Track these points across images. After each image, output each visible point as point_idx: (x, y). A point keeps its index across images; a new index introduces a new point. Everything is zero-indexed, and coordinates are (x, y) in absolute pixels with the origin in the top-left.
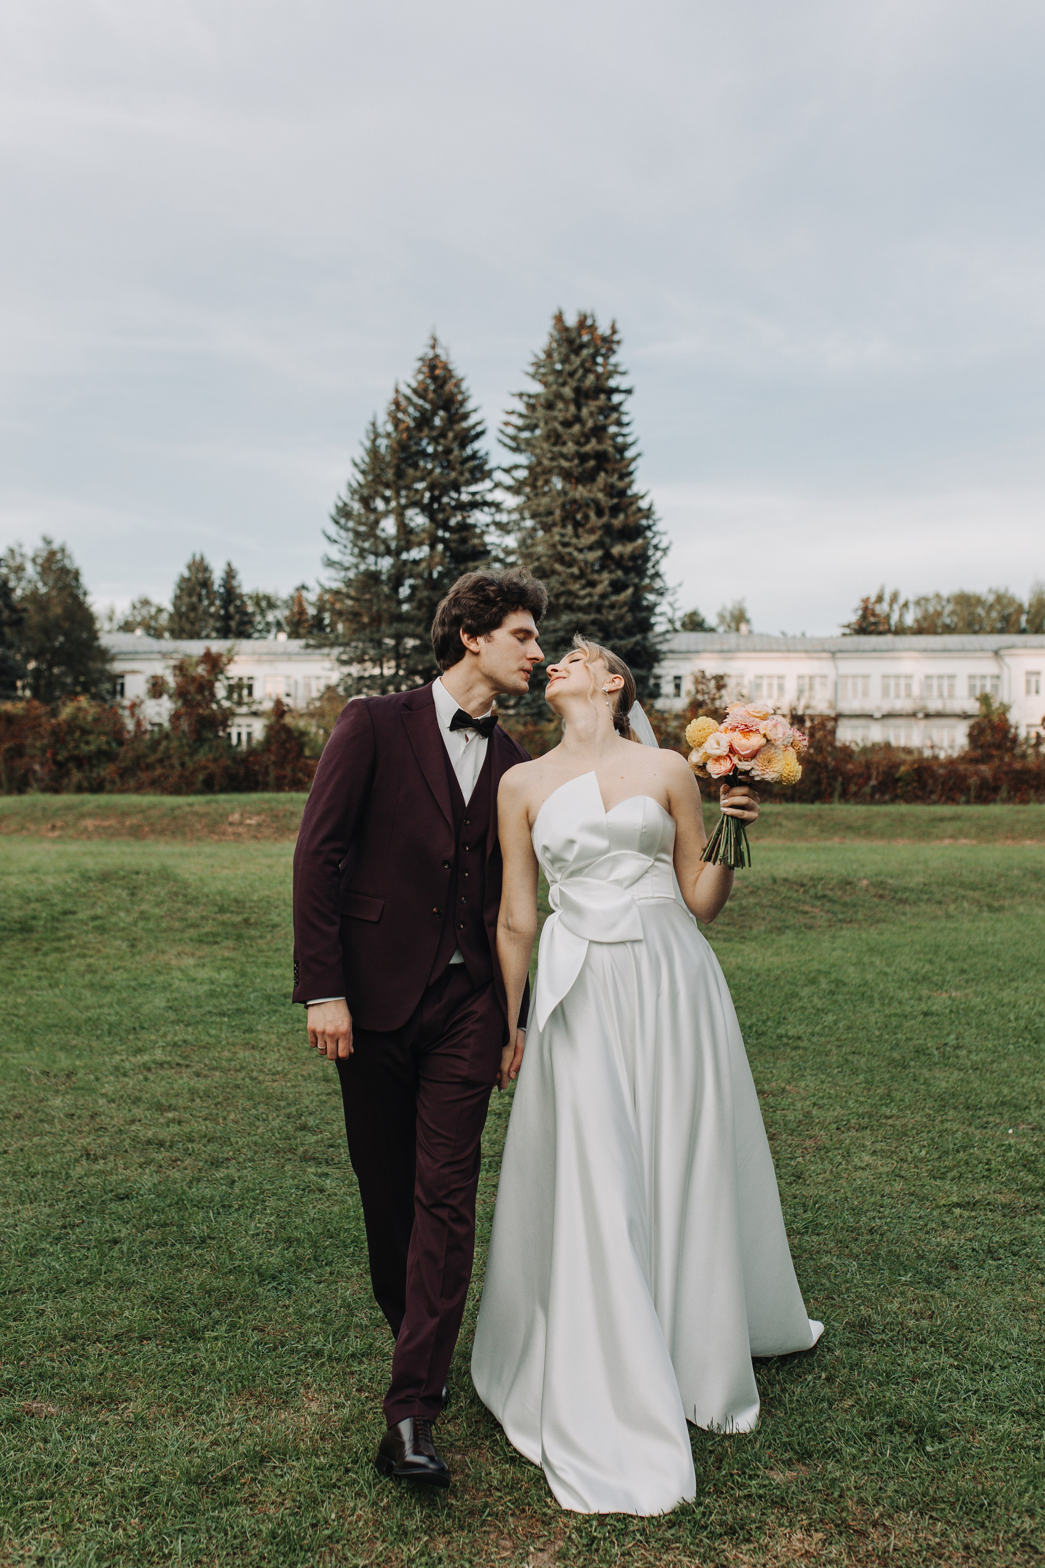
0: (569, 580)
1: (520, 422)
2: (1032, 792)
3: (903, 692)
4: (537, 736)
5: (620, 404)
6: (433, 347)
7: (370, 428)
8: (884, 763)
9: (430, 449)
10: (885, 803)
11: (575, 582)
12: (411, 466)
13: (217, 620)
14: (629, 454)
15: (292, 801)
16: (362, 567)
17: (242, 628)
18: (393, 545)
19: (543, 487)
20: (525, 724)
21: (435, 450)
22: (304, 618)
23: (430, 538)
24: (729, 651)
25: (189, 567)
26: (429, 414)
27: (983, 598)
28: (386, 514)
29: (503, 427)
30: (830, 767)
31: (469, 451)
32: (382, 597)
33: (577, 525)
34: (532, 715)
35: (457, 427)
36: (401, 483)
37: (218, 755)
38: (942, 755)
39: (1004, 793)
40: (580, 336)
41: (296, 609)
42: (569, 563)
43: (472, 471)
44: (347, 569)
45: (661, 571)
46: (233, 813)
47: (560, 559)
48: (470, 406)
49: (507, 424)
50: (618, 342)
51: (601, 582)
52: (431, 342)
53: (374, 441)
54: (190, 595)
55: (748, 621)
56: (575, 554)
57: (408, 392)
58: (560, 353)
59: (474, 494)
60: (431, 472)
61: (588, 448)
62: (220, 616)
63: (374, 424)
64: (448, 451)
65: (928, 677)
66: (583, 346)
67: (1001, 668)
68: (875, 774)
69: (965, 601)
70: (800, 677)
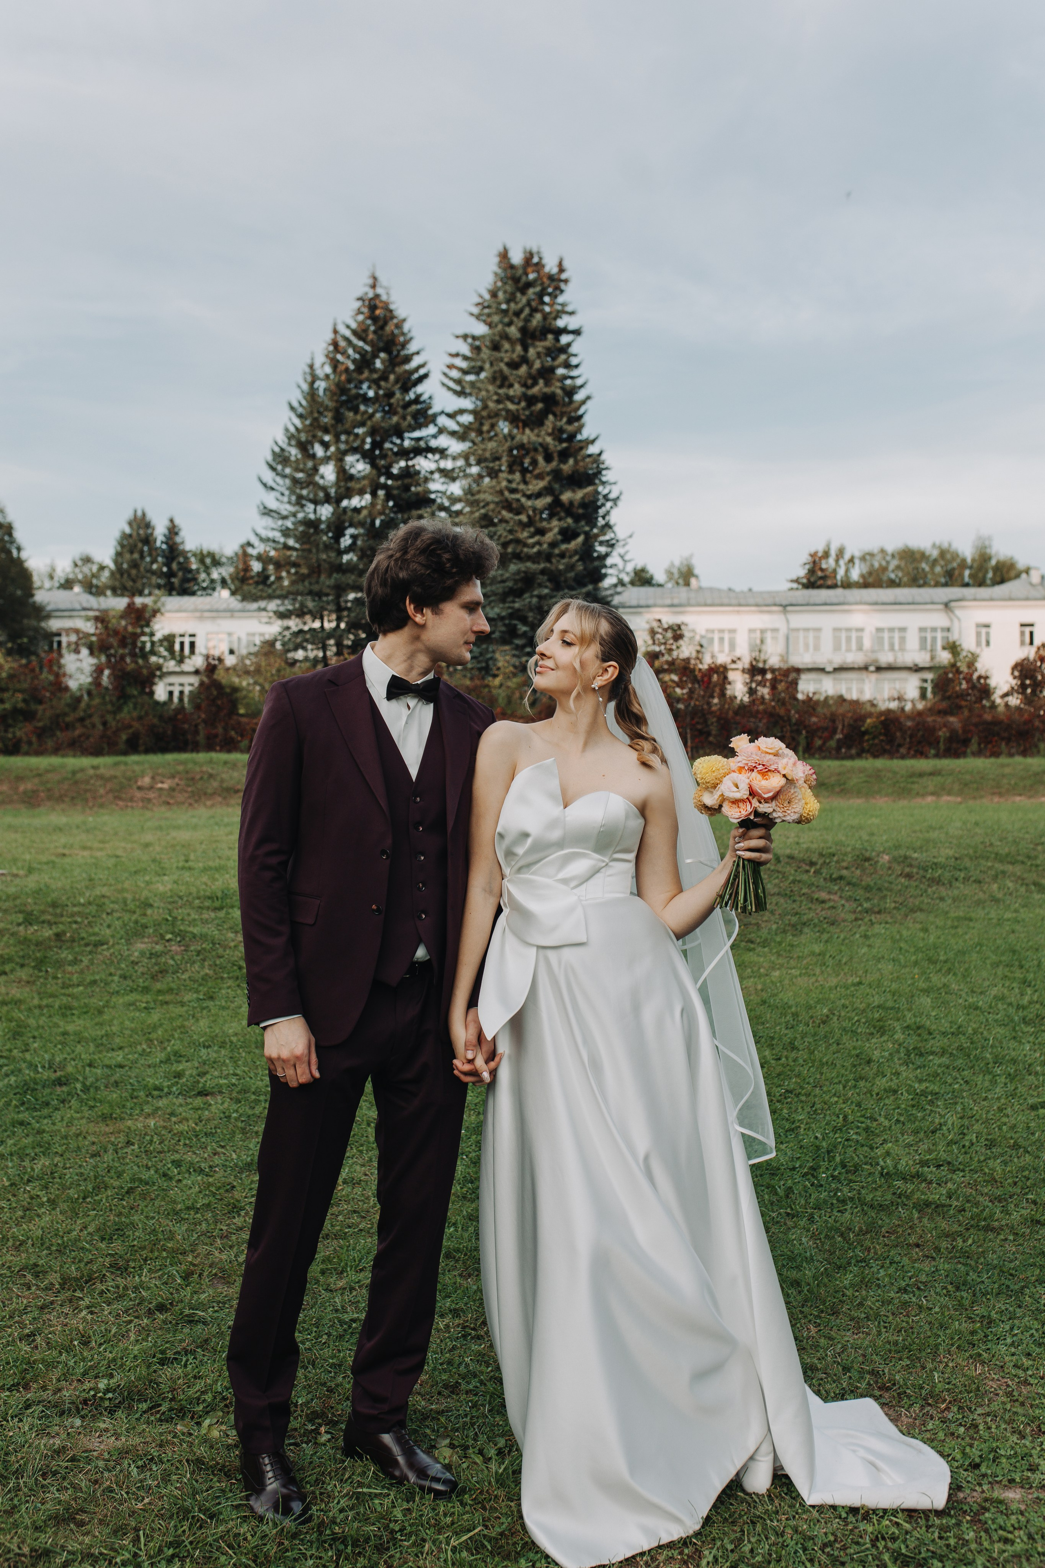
0: (516, 528)
1: (464, 365)
2: (1003, 745)
3: (854, 646)
4: (486, 690)
5: (569, 345)
6: (374, 286)
7: (308, 370)
8: (850, 715)
9: (371, 394)
10: (851, 757)
11: (523, 530)
12: (350, 409)
13: (159, 577)
14: (579, 397)
15: (211, 761)
16: (300, 516)
17: (187, 585)
18: (332, 491)
19: (489, 432)
20: (472, 679)
21: (376, 393)
22: (248, 574)
23: (371, 486)
24: (680, 605)
25: (130, 524)
26: (369, 356)
27: (927, 553)
28: (326, 460)
29: (447, 370)
30: (794, 721)
31: (412, 395)
32: (321, 546)
33: (524, 471)
34: (480, 669)
35: (399, 370)
36: (340, 428)
37: (143, 713)
38: (908, 707)
39: (974, 746)
40: (527, 274)
41: (241, 566)
42: (518, 509)
43: (415, 416)
44: (285, 518)
45: (612, 523)
46: (143, 777)
47: (508, 505)
48: (412, 348)
49: (451, 367)
50: (566, 281)
51: (551, 530)
52: (370, 281)
53: (312, 383)
54: (132, 552)
55: (697, 577)
56: (523, 500)
57: (348, 333)
58: (505, 292)
59: (419, 439)
60: (372, 416)
61: (535, 390)
62: (162, 572)
63: (311, 367)
64: (389, 395)
65: (879, 630)
66: (529, 285)
67: (951, 620)
68: (840, 727)
69: (910, 556)
70: (751, 631)
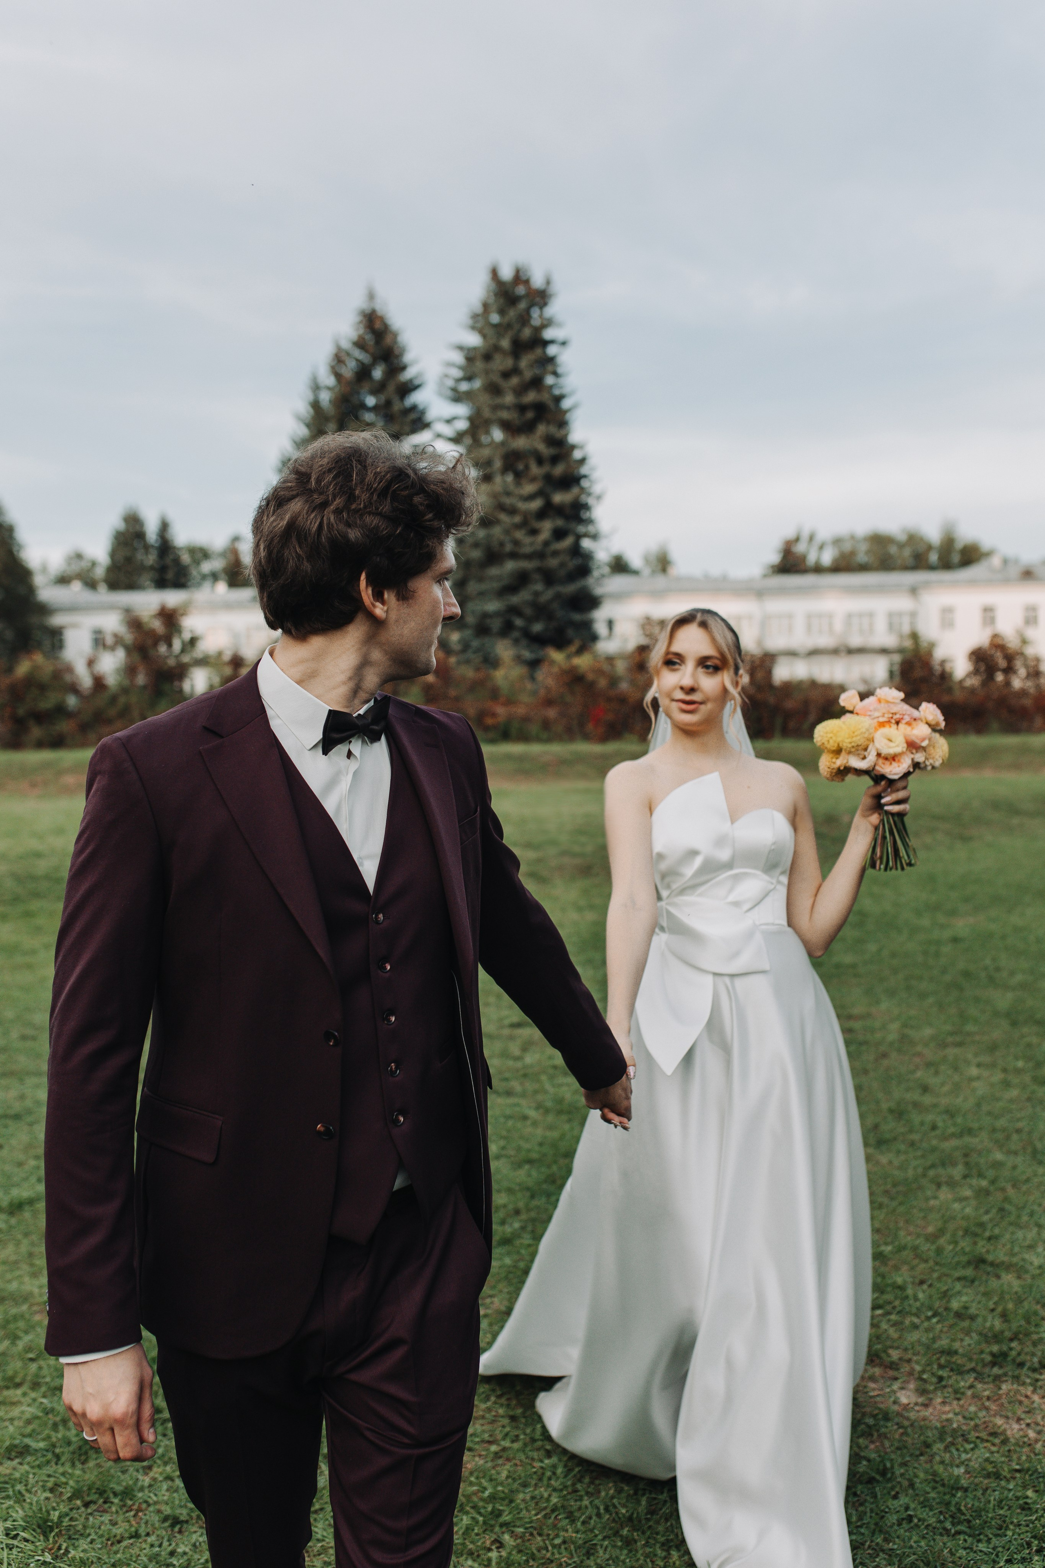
0: (512, 529)
1: (458, 374)
3: (825, 629)
5: (555, 355)
6: (370, 301)
7: (312, 381)
8: (822, 698)
9: (372, 403)
11: (518, 531)
12: (352, 416)
13: (153, 571)
14: (564, 405)
17: (180, 580)
19: (483, 438)
22: (240, 568)
24: (660, 593)
25: (124, 521)
26: (368, 367)
27: (896, 537)
30: (770, 706)
31: (408, 402)
33: (518, 475)
35: (396, 379)
40: (516, 289)
41: (231, 560)
42: (512, 512)
43: (412, 422)
45: (595, 517)
48: (407, 358)
49: (446, 376)
50: (552, 294)
51: (543, 530)
52: (368, 295)
53: (316, 394)
54: (126, 548)
55: (674, 564)
56: (518, 503)
57: (348, 346)
58: (496, 306)
61: (526, 399)
62: (156, 567)
63: (315, 378)
64: (388, 403)
65: (850, 615)
66: (518, 299)
67: (918, 605)
69: (879, 541)
